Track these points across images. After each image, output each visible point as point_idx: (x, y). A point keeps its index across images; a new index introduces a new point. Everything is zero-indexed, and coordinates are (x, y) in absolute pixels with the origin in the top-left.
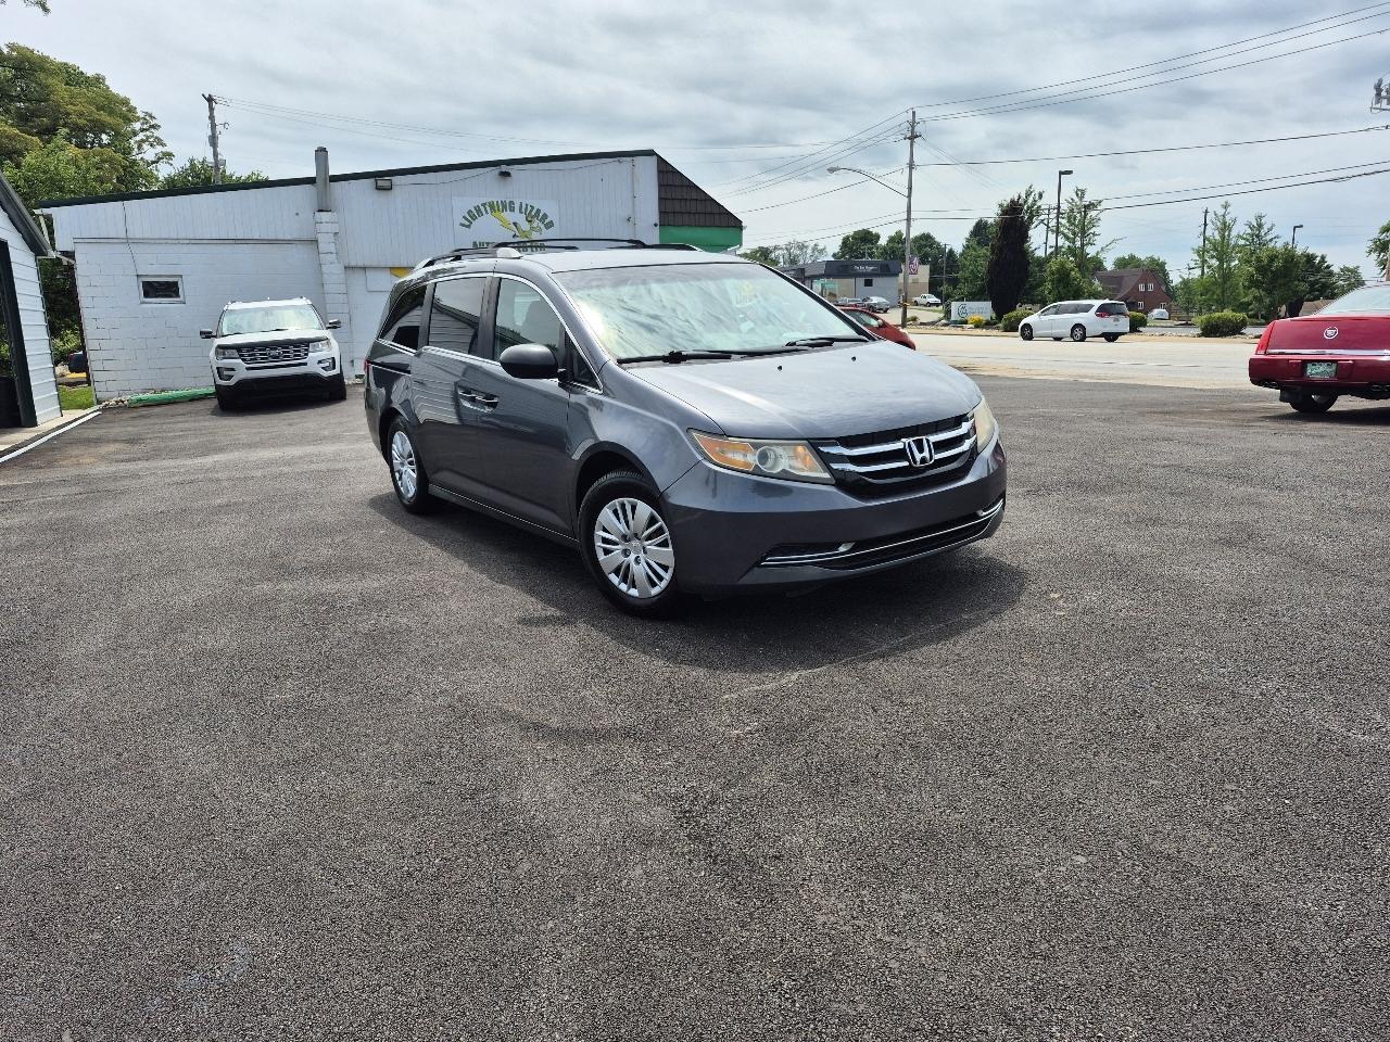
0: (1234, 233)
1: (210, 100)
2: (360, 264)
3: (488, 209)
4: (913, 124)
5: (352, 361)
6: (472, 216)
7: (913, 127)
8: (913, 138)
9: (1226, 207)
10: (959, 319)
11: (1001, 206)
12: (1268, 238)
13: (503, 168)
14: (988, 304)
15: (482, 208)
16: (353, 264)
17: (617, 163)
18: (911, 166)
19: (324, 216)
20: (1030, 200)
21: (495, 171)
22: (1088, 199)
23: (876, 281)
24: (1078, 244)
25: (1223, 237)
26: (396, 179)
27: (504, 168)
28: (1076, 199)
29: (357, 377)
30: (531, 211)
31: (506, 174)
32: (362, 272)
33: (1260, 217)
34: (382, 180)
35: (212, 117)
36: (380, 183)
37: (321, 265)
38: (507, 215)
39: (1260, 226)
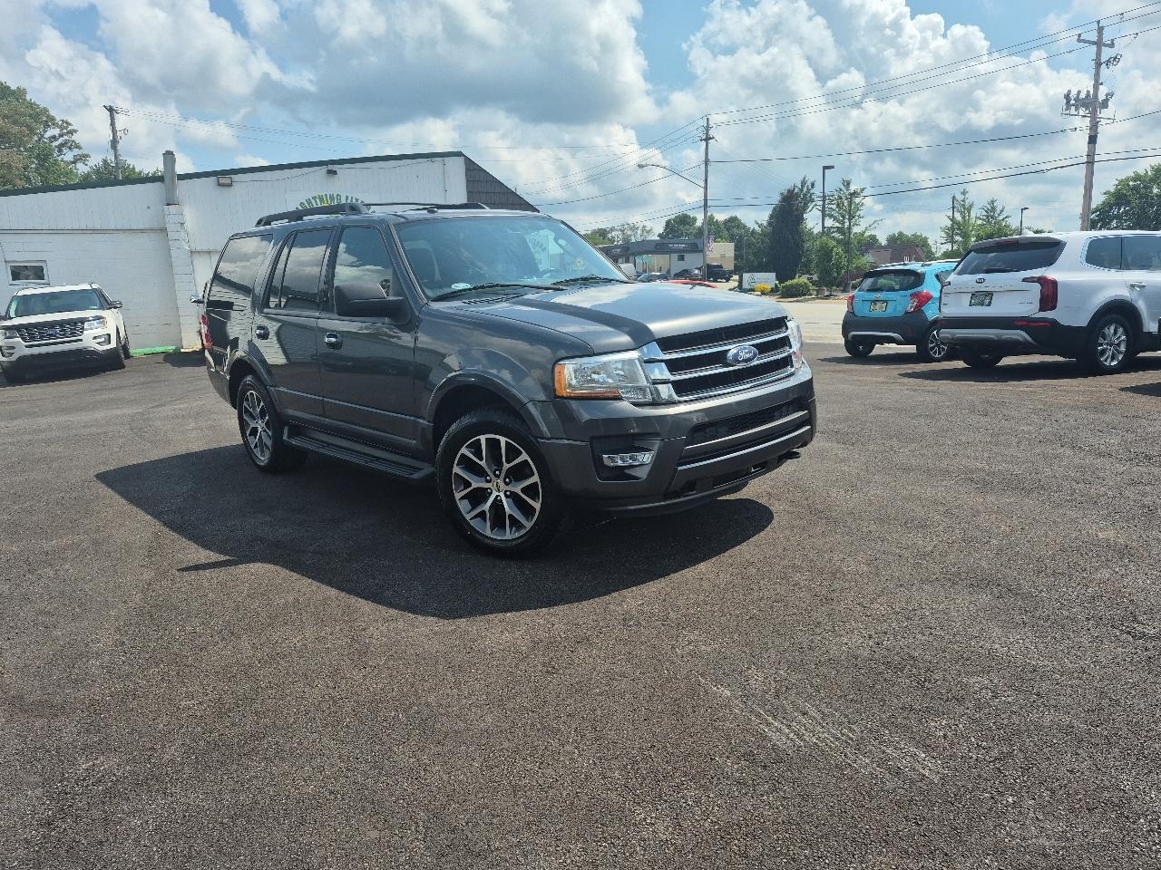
0: (973, 214)
1: (111, 110)
2: (206, 249)
3: (318, 201)
4: (708, 128)
7: (707, 132)
8: (708, 139)
9: (964, 193)
10: (749, 287)
11: (782, 194)
12: (1001, 218)
13: (331, 167)
14: (773, 275)
15: (313, 201)
16: (199, 249)
17: (430, 163)
18: (707, 162)
19: (171, 209)
20: (805, 189)
21: (324, 169)
22: (853, 188)
23: (687, 256)
24: (847, 225)
25: (964, 217)
26: (235, 177)
28: (843, 188)
32: (207, 256)
33: (993, 202)
34: (222, 177)
35: (113, 124)
37: (169, 250)
39: (993, 209)
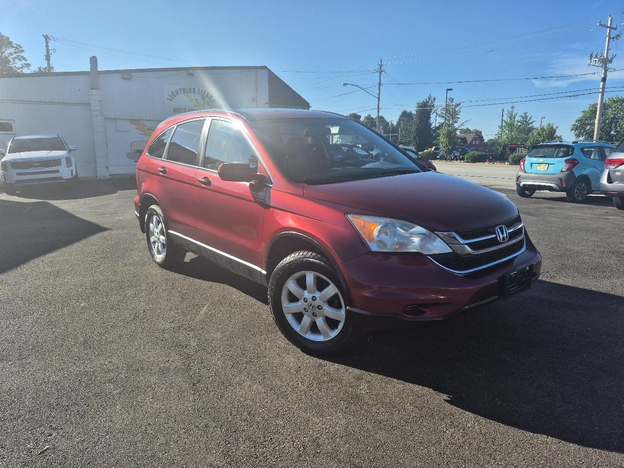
0: (518, 118)
1: (46, 37)
2: (113, 117)
3: (182, 91)
5: (108, 167)
6: (173, 95)
7: (381, 67)
8: (381, 72)
9: (513, 108)
11: (418, 104)
12: (530, 122)
15: (179, 91)
16: (109, 116)
17: (248, 72)
18: (380, 84)
19: (95, 92)
20: (430, 101)
21: (186, 73)
22: (455, 102)
24: (451, 122)
25: (511, 121)
26: (134, 74)
27: (190, 71)
28: (449, 102)
29: (110, 175)
30: (204, 93)
31: (191, 75)
32: (114, 121)
33: (525, 114)
34: (126, 74)
35: (47, 46)
36: (125, 76)
37: (92, 117)
38: (192, 95)
39: (526, 117)
